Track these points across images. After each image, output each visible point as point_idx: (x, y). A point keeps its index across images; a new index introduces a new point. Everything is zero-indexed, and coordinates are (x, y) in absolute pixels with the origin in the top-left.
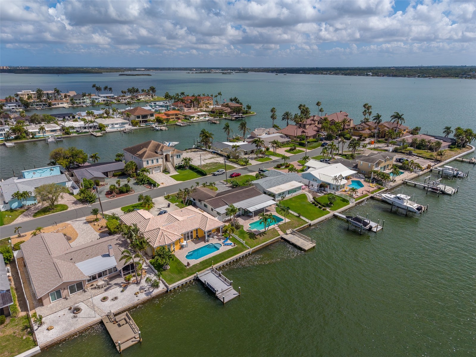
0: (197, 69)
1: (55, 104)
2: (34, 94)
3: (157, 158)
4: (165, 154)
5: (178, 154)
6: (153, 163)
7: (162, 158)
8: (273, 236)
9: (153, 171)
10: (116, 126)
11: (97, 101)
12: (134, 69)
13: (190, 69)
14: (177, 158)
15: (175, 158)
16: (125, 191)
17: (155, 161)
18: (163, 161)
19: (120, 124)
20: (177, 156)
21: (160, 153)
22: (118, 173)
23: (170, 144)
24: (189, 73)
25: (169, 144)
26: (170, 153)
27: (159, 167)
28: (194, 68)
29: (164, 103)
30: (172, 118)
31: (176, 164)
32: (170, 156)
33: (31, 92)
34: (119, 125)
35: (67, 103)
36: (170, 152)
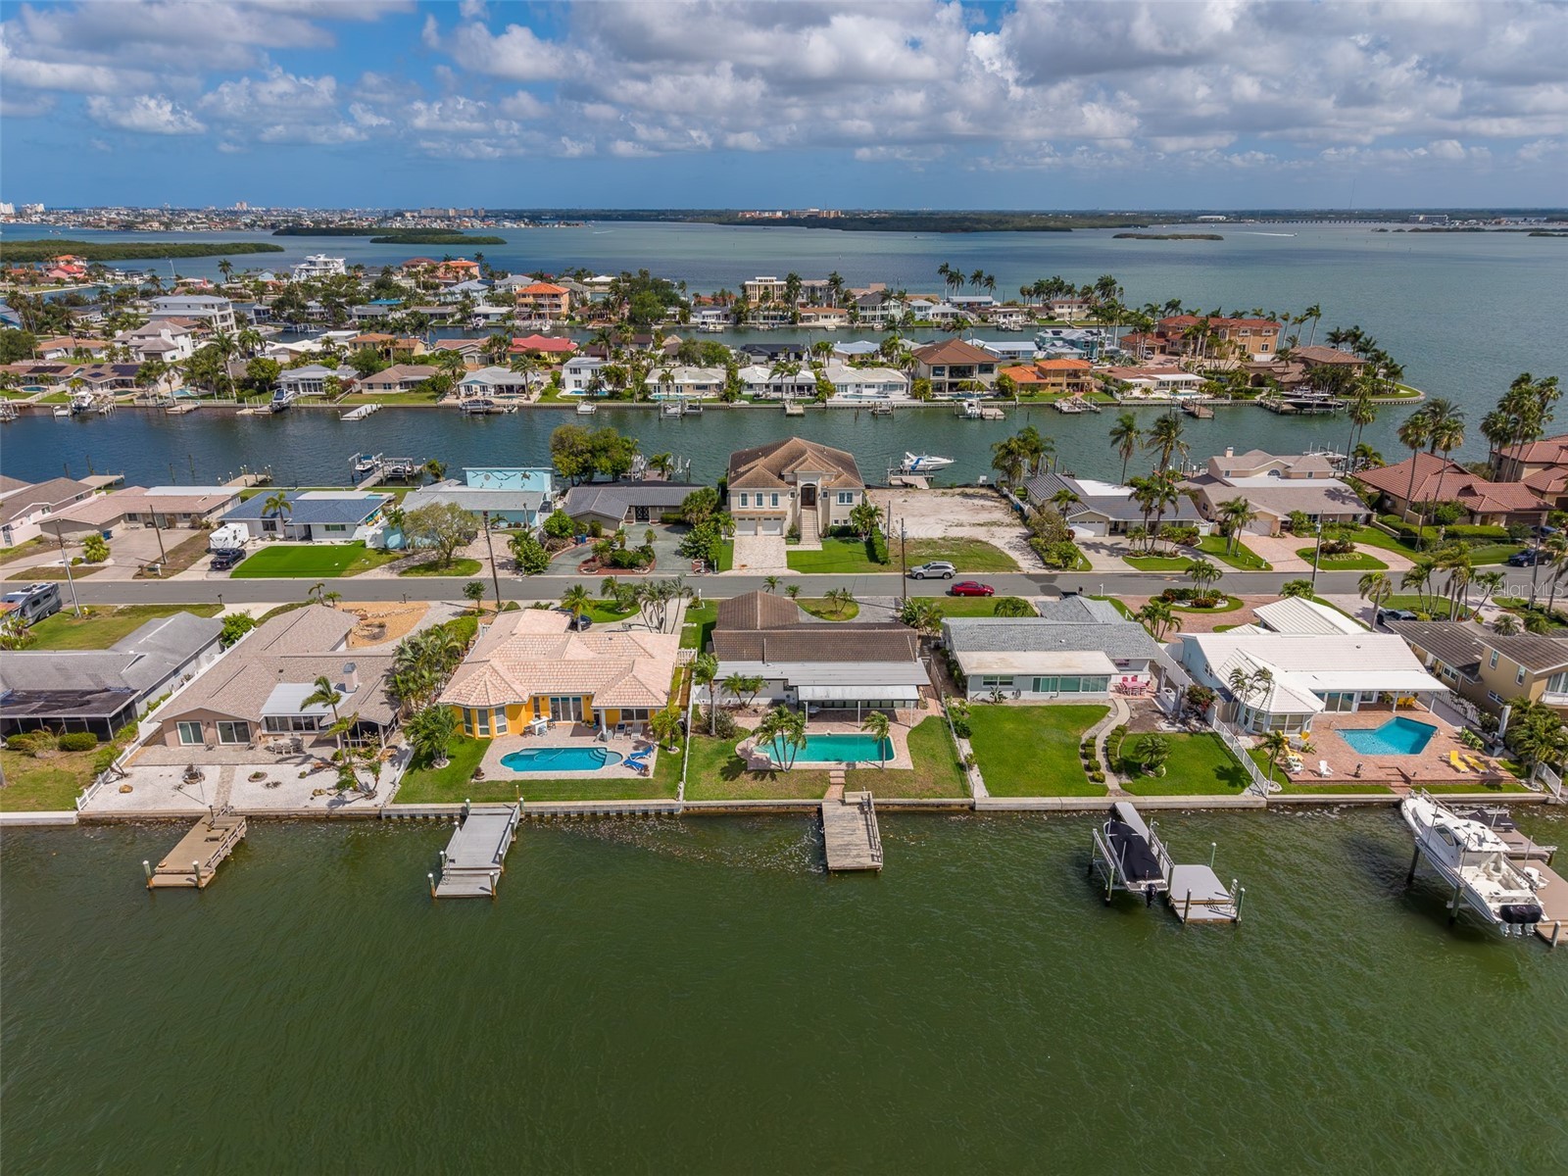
0: (1432, 215)
1: (809, 318)
2: (781, 287)
3: (774, 490)
4: (801, 483)
5: (846, 490)
6: (760, 503)
7: (792, 495)
8: (795, 793)
9: (760, 528)
10: (866, 392)
11: (919, 315)
12: (1190, 218)
13: (1403, 217)
14: (842, 500)
15: (834, 500)
16: (626, 562)
17: (767, 500)
18: (794, 505)
19: (879, 387)
20: (842, 497)
21: (790, 479)
22: (672, 516)
23: (921, 462)
24: (1382, 230)
25: (917, 462)
26: (819, 484)
27: (780, 518)
28: (1420, 212)
29: (1091, 332)
30: (1053, 385)
31: (836, 522)
32: (819, 491)
33: (776, 283)
34: (876, 390)
35: (841, 317)
36: (820, 481)
